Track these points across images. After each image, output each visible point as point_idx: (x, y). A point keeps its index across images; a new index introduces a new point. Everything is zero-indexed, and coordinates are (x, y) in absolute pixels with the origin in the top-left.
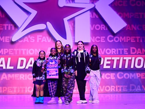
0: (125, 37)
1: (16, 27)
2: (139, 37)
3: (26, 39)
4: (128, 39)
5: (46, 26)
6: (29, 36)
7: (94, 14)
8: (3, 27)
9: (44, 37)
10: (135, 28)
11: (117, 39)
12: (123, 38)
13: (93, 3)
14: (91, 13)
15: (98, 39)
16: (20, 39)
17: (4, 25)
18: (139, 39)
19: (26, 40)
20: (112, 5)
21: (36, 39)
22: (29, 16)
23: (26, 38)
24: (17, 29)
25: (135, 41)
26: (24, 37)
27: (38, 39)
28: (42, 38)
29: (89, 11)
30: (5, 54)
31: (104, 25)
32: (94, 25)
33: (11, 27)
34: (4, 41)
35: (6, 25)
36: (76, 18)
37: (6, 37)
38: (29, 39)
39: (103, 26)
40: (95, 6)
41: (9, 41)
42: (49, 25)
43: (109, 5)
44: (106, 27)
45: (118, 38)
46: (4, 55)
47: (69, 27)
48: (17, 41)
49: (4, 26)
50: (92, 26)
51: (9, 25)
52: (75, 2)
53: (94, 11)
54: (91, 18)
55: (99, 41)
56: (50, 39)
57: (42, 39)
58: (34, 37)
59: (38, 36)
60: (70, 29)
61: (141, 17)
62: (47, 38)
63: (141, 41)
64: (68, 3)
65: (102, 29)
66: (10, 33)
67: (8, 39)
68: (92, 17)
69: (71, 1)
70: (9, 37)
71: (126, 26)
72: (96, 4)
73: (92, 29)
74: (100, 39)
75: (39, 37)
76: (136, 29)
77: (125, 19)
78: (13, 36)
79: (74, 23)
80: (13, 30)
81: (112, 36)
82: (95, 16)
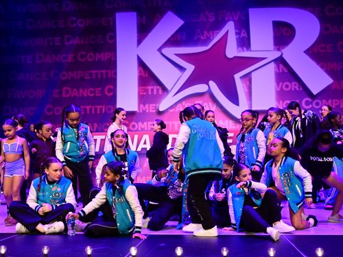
0: (330, 100)
1: (165, 89)
4: (336, 102)
5: (208, 87)
6: (184, 103)
7: (281, 66)
8: (146, 90)
9: (206, 104)
11: (317, 104)
12: (327, 101)
13: (278, 50)
14: (276, 65)
16: (171, 107)
17: (147, 88)
19: (179, 109)
20: (308, 52)
22: (183, 74)
23: (180, 105)
24: (165, 93)
26: (176, 104)
29: (273, 63)
30: (149, 129)
31: (296, 83)
32: (281, 83)
33: (158, 90)
34: (147, 111)
35: (150, 88)
36: (253, 75)
37: (151, 105)
39: (295, 85)
40: (282, 54)
41: (154, 111)
42: (213, 85)
43: (305, 52)
44: (299, 85)
45: (320, 102)
46: (147, 131)
47: (242, 87)
48: (167, 110)
49: (148, 89)
50: (278, 84)
51: (155, 87)
53: (280, 61)
54: (276, 72)
56: (215, 106)
60: (245, 92)
62: (210, 104)
64: (240, 51)
65: (293, 89)
66: (157, 99)
67: (154, 108)
68: (278, 71)
69: (245, 48)
70: (154, 105)
71: (333, 83)
72: (283, 51)
73: (279, 90)
77: (330, 73)
78: (160, 103)
79: (250, 81)
80: (161, 95)
81: (310, 100)
82: (283, 70)
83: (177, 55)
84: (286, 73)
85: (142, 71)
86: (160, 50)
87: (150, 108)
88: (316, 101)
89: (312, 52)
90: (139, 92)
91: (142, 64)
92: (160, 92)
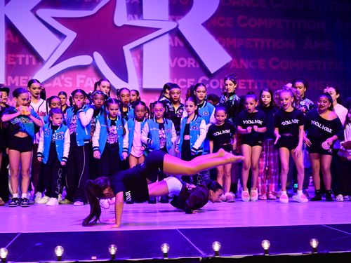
1: (39, 60)
2: (253, 81)
3: (57, 82)
5: (92, 59)
6: (63, 76)
7: (176, 38)
8: (16, 59)
9: (89, 79)
10: (245, 64)
11: (215, 84)
13: (174, 20)
14: (170, 38)
15: (183, 83)
16: (47, 81)
17: (17, 56)
18: (253, 84)
19: (57, 84)
20: (206, 24)
21: (74, 82)
22: (62, 41)
23: (57, 79)
24: (40, 64)
25: (244, 88)
26: (53, 77)
27: (79, 82)
28: (85, 79)
31: (192, 59)
32: (176, 59)
33: (30, 60)
34: (17, 85)
35: (20, 56)
37: (22, 78)
38: (63, 82)
39: (191, 61)
40: (178, 26)
43: (203, 24)
44: (196, 62)
45: (217, 81)
47: (132, 61)
49: (18, 58)
50: (173, 60)
51: (27, 56)
52: (144, 18)
53: (176, 33)
54: (170, 45)
55: (184, 86)
57: (85, 82)
58: (70, 79)
59: (79, 77)
60: (135, 66)
61: (256, 46)
63: (256, 87)
64: (131, 19)
65: (189, 66)
66: (30, 69)
67: (25, 81)
68: (173, 45)
69: (136, 16)
70: (26, 78)
71: (232, 61)
72: (180, 22)
73: (173, 66)
74: (186, 84)
75: (81, 79)
76: (246, 67)
77: (229, 49)
78: (33, 75)
79: (141, 54)
80: (35, 66)
81: (207, 79)
82: (178, 43)
83: (56, 18)
84: (182, 48)
85: (11, 35)
86: (34, 11)
87: (21, 82)
88: (213, 80)
89: (211, 26)
90: (6, 62)
91: (10, 27)
92: (34, 62)
